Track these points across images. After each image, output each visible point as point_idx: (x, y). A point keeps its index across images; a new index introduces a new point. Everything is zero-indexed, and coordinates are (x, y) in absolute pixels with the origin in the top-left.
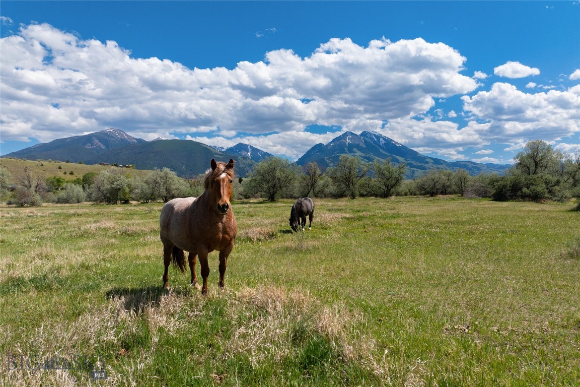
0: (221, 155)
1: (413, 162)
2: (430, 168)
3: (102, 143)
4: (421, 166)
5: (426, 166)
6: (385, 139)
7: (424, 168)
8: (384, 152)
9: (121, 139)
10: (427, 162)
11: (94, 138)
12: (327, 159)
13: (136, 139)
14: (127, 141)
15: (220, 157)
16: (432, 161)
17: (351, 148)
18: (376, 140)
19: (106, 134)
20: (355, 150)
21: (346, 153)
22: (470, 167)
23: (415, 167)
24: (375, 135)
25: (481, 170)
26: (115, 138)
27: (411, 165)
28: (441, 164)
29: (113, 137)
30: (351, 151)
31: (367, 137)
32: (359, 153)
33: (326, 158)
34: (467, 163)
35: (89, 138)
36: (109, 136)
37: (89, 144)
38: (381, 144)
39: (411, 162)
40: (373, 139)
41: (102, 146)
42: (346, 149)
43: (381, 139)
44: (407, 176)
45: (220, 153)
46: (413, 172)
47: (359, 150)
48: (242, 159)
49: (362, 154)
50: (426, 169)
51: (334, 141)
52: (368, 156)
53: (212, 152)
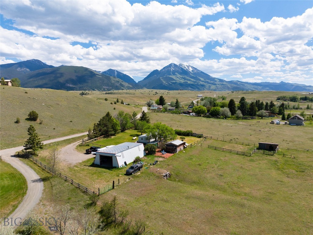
0: (101, 75)
1: (209, 81)
2: (218, 84)
3: (28, 68)
6: (192, 67)
7: (215, 84)
8: (192, 75)
10: (216, 81)
12: (162, 78)
14: (43, 66)
15: (100, 77)
16: (219, 80)
17: (174, 72)
18: (187, 68)
20: (177, 73)
21: (172, 75)
22: (239, 84)
23: (210, 83)
24: (186, 66)
25: (245, 85)
26: (36, 65)
28: (224, 82)
30: (174, 74)
31: (182, 66)
34: (237, 82)
36: (32, 63)
37: (19, 68)
38: (190, 70)
39: (207, 80)
42: (171, 73)
43: (190, 68)
46: (210, 86)
47: (179, 74)
48: (113, 78)
49: (181, 76)
50: (217, 85)
51: (164, 68)
52: (184, 77)
53: (95, 74)
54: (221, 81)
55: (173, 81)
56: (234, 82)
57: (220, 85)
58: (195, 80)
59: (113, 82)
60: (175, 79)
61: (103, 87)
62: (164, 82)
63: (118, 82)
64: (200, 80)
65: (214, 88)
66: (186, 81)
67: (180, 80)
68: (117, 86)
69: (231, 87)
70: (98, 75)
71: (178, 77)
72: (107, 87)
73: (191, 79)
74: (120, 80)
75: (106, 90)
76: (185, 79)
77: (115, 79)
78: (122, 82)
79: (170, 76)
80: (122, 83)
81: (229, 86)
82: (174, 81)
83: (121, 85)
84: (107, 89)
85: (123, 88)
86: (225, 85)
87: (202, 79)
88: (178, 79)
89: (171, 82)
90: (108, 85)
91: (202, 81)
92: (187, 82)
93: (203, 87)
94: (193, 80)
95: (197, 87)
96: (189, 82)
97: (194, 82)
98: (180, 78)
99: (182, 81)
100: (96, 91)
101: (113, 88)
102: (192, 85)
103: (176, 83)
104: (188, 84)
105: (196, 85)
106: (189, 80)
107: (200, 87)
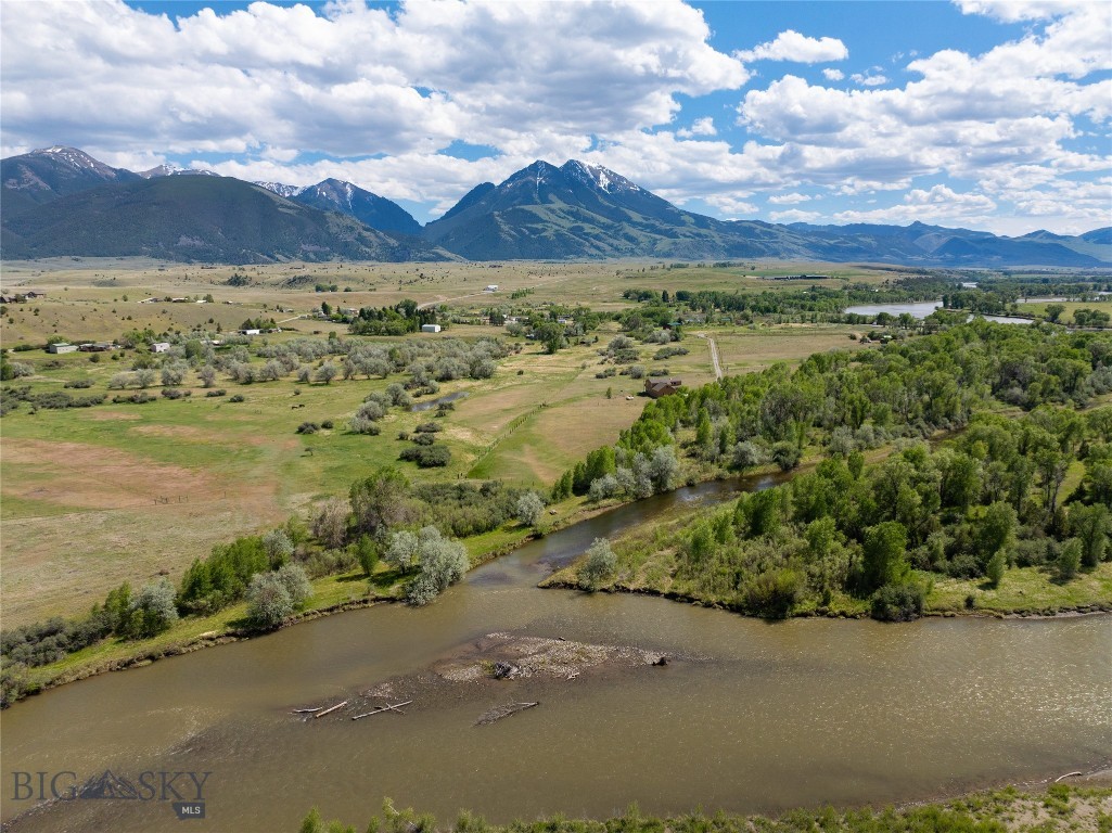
0: (290, 208)
1: (657, 224)
3: (42, 179)
4: (670, 230)
5: (678, 229)
6: (611, 175)
7: (674, 235)
8: (606, 203)
9: (82, 169)
10: (683, 223)
11: (23, 168)
12: (498, 216)
13: (114, 170)
14: (94, 173)
15: (290, 212)
16: (693, 221)
17: (544, 193)
18: (592, 177)
19: (49, 158)
20: (552, 197)
21: (536, 204)
22: (757, 231)
23: (659, 232)
24: (591, 168)
25: (777, 238)
26: (69, 168)
27: (654, 229)
28: (707, 227)
29: (66, 167)
30: (544, 200)
31: (576, 171)
32: (558, 204)
33: (496, 213)
34: (753, 225)
35: (9, 168)
36: (54, 163)
37: (13, 181)
38: (602, 186)
39: (652, 222)
40: (587, 175)
41: (42, 184)
42: (535, 196)
43: (602, 176)
44: (643, 249)
45: (290, 203)
46: (654, 242)
47: (559, 198)
48: (334, 216)
49: (565, 207)
50: (678, 237)
51: (513, 178)
52: (575, 210)
53: (273, 202)
54: (701, 221)
55: (535, 226)
56: (743, 224)
57: (689, 237)
58: (610, 222)
59: (334, 230)
60: (543, 217)
61: (303, 246)
62: (505, 228)
63: (352, 229)
64: (629, 220)
65: (667, 249)
66: (579, 224)
67: (560, 221)
68: (346, 244)
69: (722, 245)
70: (282, 206)
71: (553, 211)
72: (316, 248)
73: (598, 217)
74: (359, 224)
75: (312, 256)
76: (576, 216)
77: (339, 221)
78: (364, 229)
79: (529, 208)
80: (366, 234)
81: (718, 240)
82: (540, 226)
83: (362, 240)
84: (315, 254)
85: (367, 250)
86: (707, 236)
87: (636, 217)
88: (553, 218)
89: (527, 228)
90: (317, 241)
91: (635, 224)
92: (582, 229)
93: (630, 245)
94: (603, 220)
95: (612, 245)
96: (588, 228)
97: (606, 227)
98: (562, 215)
99: (568, 224)
100: (278, 260)
101: (333, 251)
102: (596, 237)
103: (544, 230)
104: (585, 234)
105: (610, 236)
106: (591, 221)
107: (623, 244)
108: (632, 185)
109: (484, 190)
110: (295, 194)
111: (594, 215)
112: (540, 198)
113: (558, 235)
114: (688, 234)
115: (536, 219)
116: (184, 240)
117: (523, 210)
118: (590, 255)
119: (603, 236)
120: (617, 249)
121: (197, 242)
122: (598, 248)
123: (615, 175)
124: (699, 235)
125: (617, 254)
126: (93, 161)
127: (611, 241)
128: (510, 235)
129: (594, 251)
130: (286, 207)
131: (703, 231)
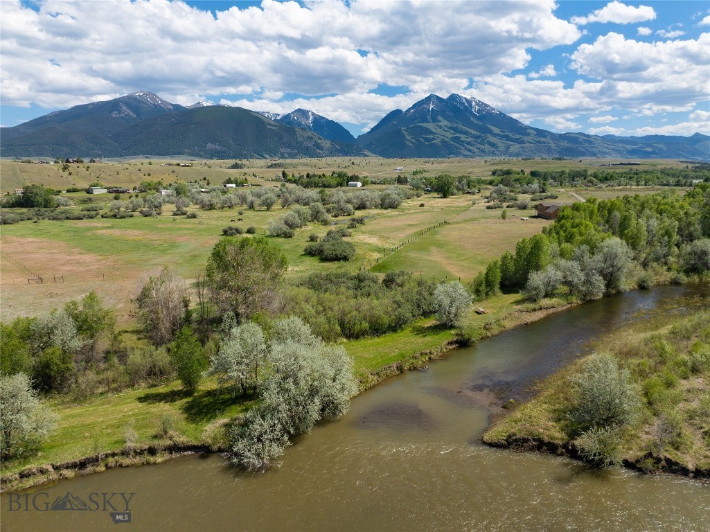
0: (275, 126)
1: (510, 135)
2: (530, 142)
3: (132, 111)
4: (520, 138)
5: (525, 138)
6: (480, 103)
7: (522, 142)
8: (476, 121)
9: (154, 105)
10: (528, 134)
11: (122, 104)
12: (404, 130)
13: (172, 105)
14: (160, 107)
15: (274, 128)
16: (535, 133)
17: (434, 116)
18: (467, 105)
19: (136, 98)
20: (440, 118)
21: (429, 122)
22: (580, 140)
23: (512, 140)
24: (466, 99)
25: (594, 144)
26: (147, 104)
27: (508, 138)
28: (545, 137)
29: (145, 103)
30: (435, 120)
31: (456, 101)
32: (444, 123)
33: (403, 128)
34: (578, 136)
35: (114, 105)
36: (139, 101)
37: (115, 112)
38: (473, 110)
39: (507, 133)
40: (464, 104)
41: (131, 113)
42: (429, 117)
43: (473, 103)
44: (500, 151)
45: (274, 123)
46: (508, 147)
47: (444, 118)
49: (448, 124)
50: (525, 143)
51: (414, 106)
52: (455, 126)
53: (264, 122)
54: (541, 133)
55: (428, 136)
56: (571, 135)
57: (532, 143)
58: (478, 134)
59: (300, 139)
60: (434, 130)
61: (281, 149)
62: (409, 138)
63: (311, 138)
64: (491, 132)
65: (516, 151)
66: (458, 135)
67: (444, 133)
68: (308, 148)
69: (556, 148)
70: (269, 124)
71: (440, 127)
72: (289, 150)
73: (470, 131)
74: (316, 136)
75: (286, 155)
76: (456, 130)
77: (304, 134)
78: (319, 138)
79: (424, 125)
80: (319, 141)
81: (553, 146)
82: (431, 136)
83: (318, 146)
84: (288, 154)
85: (320, 152)
86: (545, 143)
87: (496, 130)
88: (440, 131)
89: (423, 138)
90: (289, 146)
91: (495, 135)
92: (459, 138)
93: (492, 149)
94: (473, 132)
95: (479, 149)
96: (463, 137)
97: (477, 137)
98: (446, 129)
99: (449, 135)
100: (265, 158)
101: (299, 152)
102: (469, 143)
103: (434, 139)
104: (461, 141)
105: (479, 143)
106: (466, 133)
107: (487, 148)
108: (494, 109)
109: (396, 114)
110: (278, 118)
111: (468, 129)
112: (432, 118)
113: (443, 142)
114: (532, 141)
115: (429, 132)
116: (210, 146)
117: (420, 126)
118: (465, 156)
119: (475, 143)
120: (483, 151)
121: (217, 147)
122: (470, 150)
123: (483, 103)
124: (540, 142)
125: (482, 154)
126: (160, 99)
127: (479, 146)
128: (411, 142)
129: (467, 153)
130: (272, 125)
131: (542, 139)
